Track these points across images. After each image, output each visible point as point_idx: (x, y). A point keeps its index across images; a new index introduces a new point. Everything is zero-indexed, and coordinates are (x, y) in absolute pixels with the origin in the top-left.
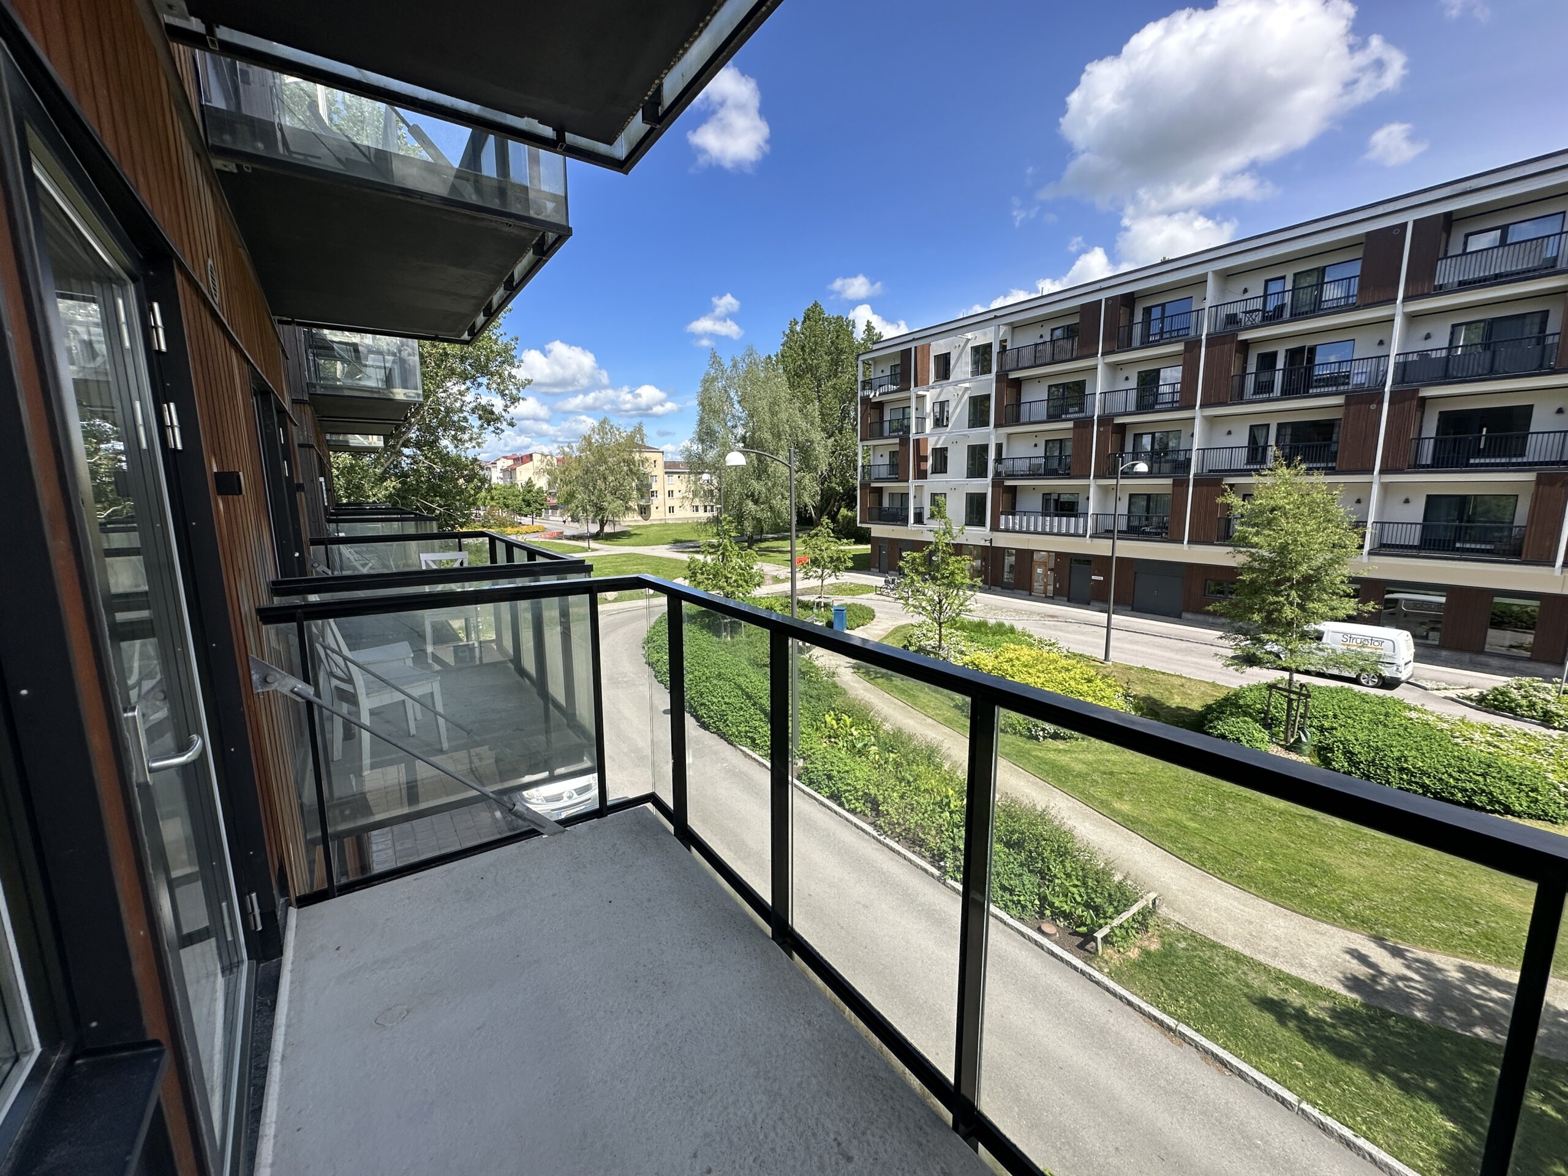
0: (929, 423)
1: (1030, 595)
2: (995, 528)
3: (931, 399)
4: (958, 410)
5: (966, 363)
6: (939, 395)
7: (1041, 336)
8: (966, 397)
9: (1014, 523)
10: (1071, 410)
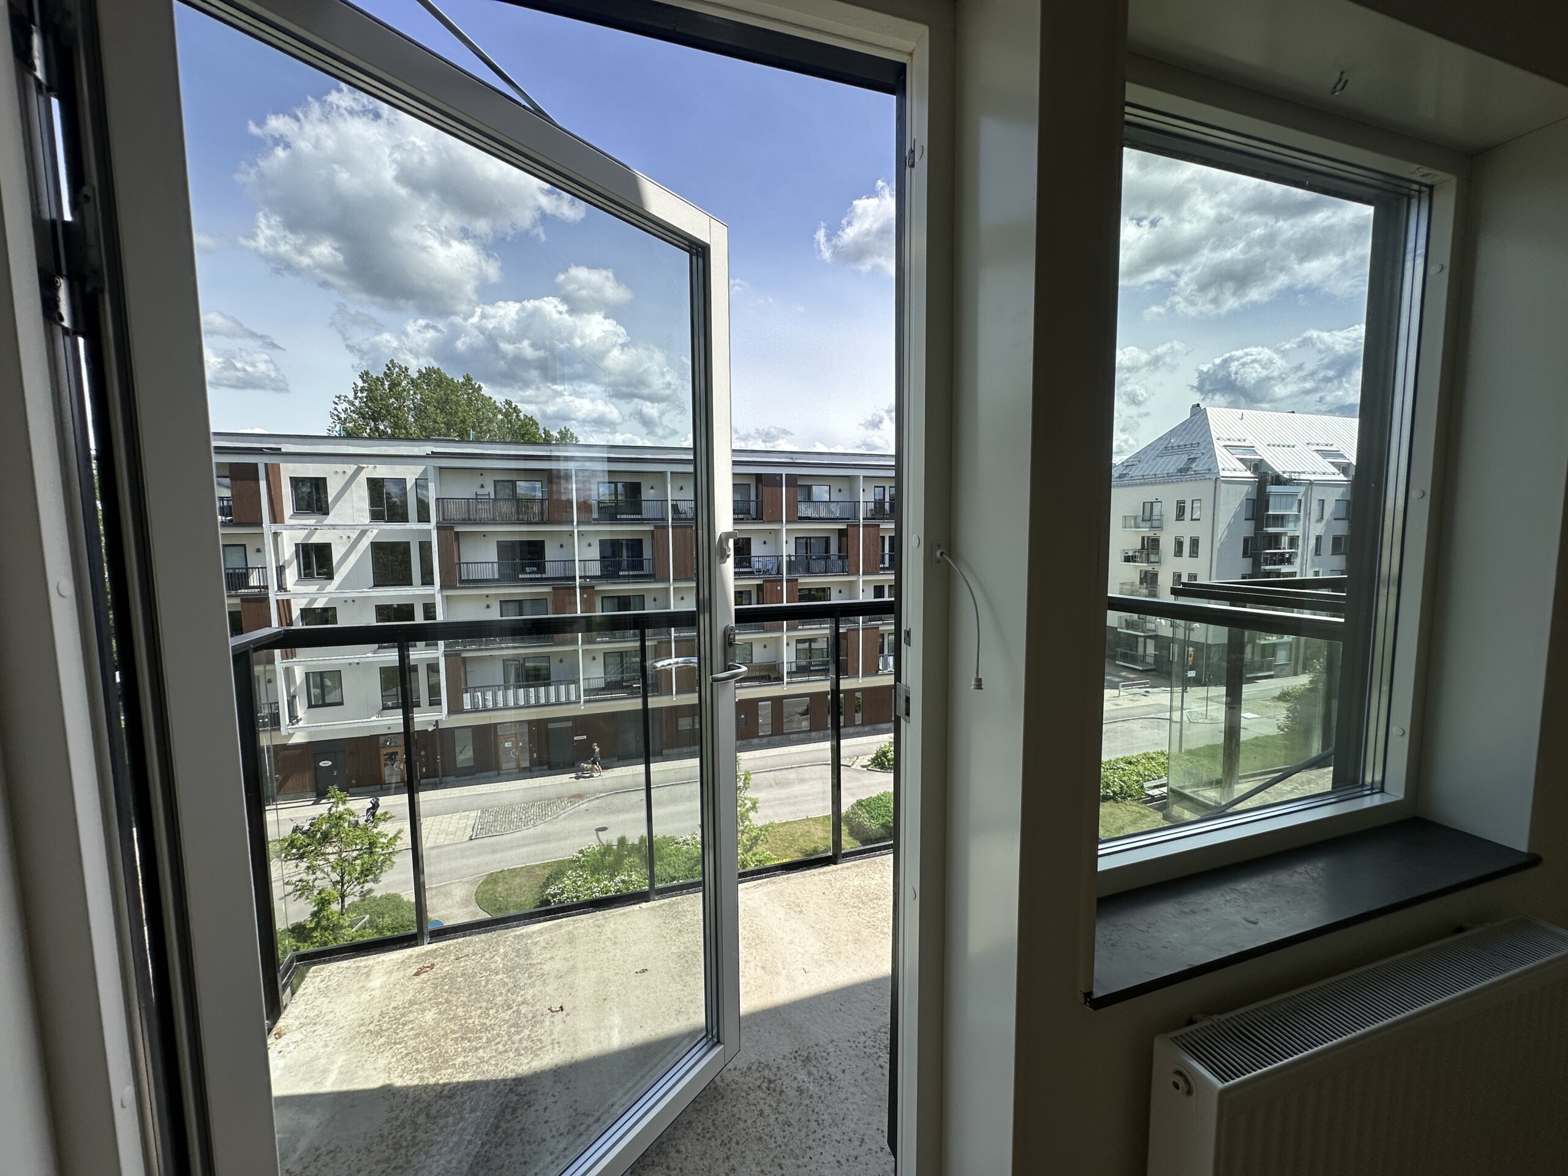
0: (291, 575)
1: (499, 774)
2: (455, 708)
3: (291, 539)
4: (353, 559)
5: (361, 498)
6: (309, 536)
7: (482, 486)
8: (366, 543)
9: (484, 700)
10: (528, 570)
